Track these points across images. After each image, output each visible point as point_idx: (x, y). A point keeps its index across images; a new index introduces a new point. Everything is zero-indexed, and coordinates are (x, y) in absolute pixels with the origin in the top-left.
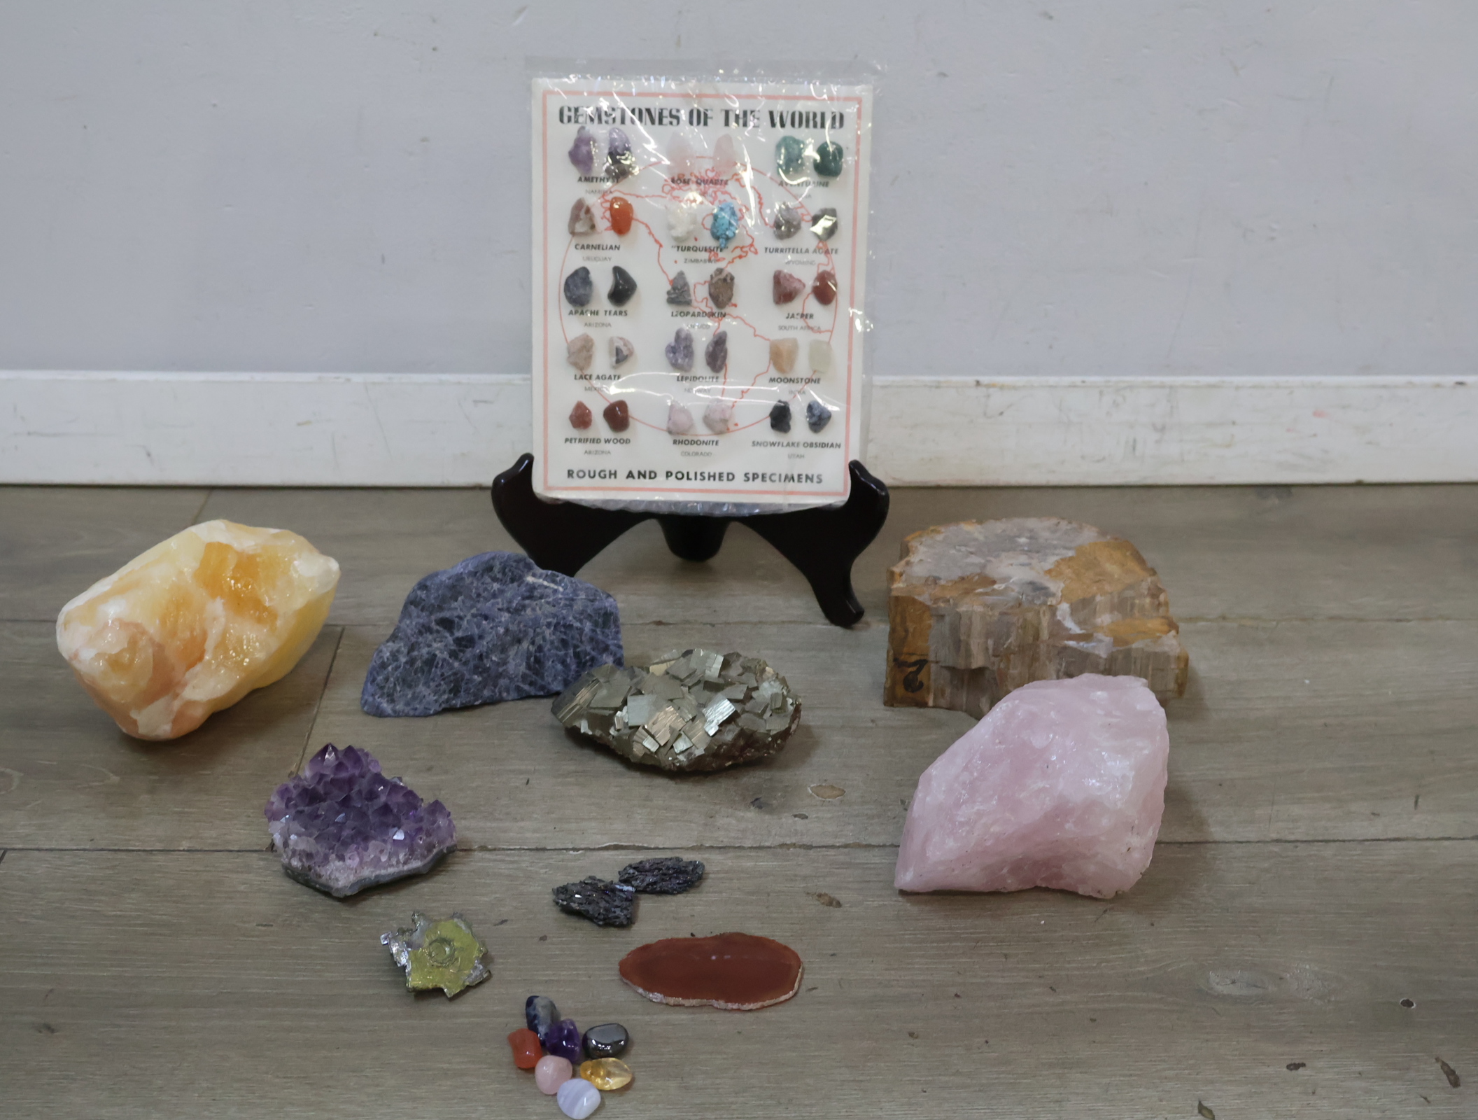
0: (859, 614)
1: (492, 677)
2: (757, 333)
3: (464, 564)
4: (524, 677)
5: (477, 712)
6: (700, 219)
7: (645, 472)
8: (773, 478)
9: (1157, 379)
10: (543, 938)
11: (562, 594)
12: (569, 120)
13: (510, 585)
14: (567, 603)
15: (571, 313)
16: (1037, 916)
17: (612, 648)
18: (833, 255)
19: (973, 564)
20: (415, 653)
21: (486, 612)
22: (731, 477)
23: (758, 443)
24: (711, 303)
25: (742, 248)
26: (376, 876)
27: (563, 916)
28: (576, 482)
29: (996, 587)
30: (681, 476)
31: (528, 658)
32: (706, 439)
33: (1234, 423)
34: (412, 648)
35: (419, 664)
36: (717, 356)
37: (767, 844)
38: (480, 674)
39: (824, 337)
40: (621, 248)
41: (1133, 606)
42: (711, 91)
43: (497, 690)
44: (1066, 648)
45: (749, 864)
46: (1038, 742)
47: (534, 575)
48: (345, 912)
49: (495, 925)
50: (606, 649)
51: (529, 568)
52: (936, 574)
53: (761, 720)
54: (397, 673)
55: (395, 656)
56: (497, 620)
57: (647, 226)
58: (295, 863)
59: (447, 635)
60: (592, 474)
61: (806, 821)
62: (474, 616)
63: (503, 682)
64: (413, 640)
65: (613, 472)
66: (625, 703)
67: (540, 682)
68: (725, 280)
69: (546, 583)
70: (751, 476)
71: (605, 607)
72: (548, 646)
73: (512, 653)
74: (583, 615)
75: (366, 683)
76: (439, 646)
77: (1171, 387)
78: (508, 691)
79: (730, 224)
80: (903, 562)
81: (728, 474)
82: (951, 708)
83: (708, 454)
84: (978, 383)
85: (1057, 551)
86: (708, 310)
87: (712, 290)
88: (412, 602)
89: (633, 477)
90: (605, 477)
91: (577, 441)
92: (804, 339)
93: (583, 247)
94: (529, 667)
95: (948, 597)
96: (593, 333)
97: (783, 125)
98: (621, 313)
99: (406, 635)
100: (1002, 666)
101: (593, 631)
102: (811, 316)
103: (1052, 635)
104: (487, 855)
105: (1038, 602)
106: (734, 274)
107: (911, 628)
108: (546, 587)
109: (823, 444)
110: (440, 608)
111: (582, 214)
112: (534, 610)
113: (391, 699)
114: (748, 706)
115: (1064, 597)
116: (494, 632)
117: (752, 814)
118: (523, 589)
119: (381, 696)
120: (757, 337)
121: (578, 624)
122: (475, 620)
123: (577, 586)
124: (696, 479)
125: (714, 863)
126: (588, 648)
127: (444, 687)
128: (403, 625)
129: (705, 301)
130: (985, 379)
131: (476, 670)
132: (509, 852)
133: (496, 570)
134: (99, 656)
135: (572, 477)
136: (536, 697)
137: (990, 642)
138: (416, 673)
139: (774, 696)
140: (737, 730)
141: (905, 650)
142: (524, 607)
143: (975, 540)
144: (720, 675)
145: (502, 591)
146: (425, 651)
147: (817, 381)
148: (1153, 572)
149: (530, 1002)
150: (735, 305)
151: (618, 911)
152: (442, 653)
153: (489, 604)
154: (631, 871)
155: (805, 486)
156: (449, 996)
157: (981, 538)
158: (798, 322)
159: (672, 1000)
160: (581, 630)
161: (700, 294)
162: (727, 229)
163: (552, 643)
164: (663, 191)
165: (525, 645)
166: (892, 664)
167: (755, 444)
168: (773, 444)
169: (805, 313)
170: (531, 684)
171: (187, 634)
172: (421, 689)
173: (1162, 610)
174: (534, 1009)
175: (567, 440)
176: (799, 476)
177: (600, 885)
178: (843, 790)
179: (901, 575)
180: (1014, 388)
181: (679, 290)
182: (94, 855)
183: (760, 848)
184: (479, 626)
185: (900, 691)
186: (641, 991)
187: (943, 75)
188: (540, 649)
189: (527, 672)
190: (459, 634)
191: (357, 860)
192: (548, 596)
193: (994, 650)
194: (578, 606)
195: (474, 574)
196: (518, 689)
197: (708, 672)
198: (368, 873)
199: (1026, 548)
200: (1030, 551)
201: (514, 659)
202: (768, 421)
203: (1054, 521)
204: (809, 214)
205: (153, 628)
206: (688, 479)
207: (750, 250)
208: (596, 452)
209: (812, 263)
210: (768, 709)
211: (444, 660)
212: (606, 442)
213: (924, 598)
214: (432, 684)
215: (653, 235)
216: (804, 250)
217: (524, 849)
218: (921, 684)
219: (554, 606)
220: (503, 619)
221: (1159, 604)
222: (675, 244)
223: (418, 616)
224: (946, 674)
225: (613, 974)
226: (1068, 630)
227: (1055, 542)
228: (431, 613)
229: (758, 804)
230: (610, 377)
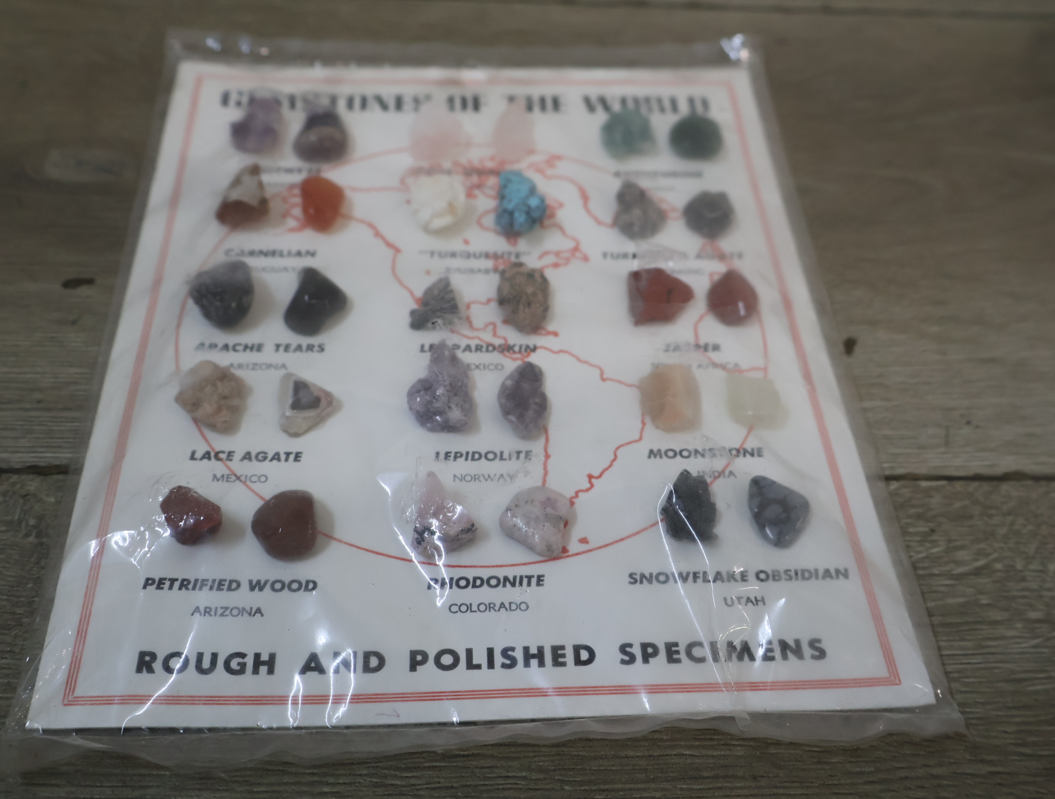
2: (605, 376)
7: (353, 658)
8: (697, 651)
12: (238, 101)
22: (584, 655)
23: (643, 576)
24: (504, 331)
25: (557, 252)
28: (157, 682)
30: (451, 660)
32: (511, 571)
36: (525, 404)
39: (751, 378)
40: (318, 253)
57: (371, 225)
60: (206, 664)
65: (265, 657)
68: (530, 278)
70: (637, 651)
81: (577, 649)
83: (518, 606)
86: (497, 342)
89: (320, 668)
90: (242, 670)
91: (177, 585)
97: (607, 110)
98: (311, 346)
102: (716, 348)
109: (803, 571)
120: (608, 382)
124: (491, 665)
129: (490, 328)
135: (151, 670)
147: (758, 451)
150: (555, 333)
155: (785, 668)
158: (693, 357)
161: (481, 318)
164: (402, 181)
167: (636, 579)
168: (681, 574)
169: (701, 342)
175: (151, 580)
206: (471, 666)
207: (574, 257)
208: (225, 611)
212: (252, 588)
215: (383, 238)
216: (678, 253)
230: (276, 457)
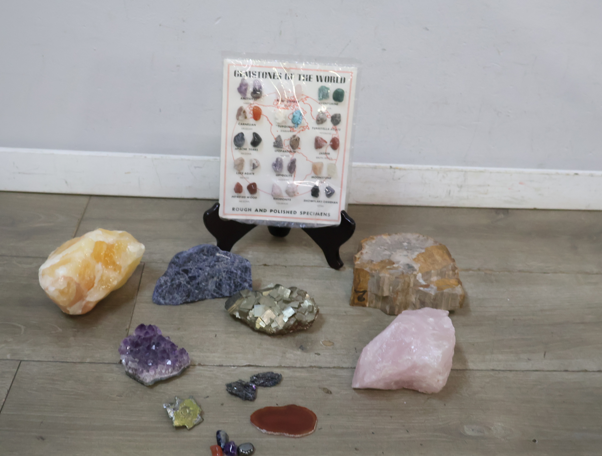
0: (342, 265)
1: (202, 290)
2: (308, 159)
3: (193, 249)
4: (214, 291)
5: (196, 304)
6: (287, 116)
7: (262, 210)
8: (311, 214)
9: (460, 168)
10: (222, 404)
11: (230, 260)
12: (238, 75)
13: (210, 257)
14: (232, 263)
15: (236, 149)
16: (403, 400)
17: (248, 281)
18: (339, 132)
19: (386, 255)
20: (174, 282)
21: (200, 267)
22: (295, 213)
24: (290, 147)
25: (303, 127)
26: (161, 378)
27: (229, 395)
28: (235, 212)
29: (394, 265)
30: (276, 211)
31: (216, 284)
32: (286, 198)
33: (489, 185)
34: (172, 280)
35: (175, 286)
36: (292, 167)
37: (305, 366)
38: (198, 290)
39: (334, 162)
40: (256, 125)
41: (445, 274)
42: (294, 67)
43: (204, 295)
44: (420, 290)
45: (297, 374)
46: (407, 340)
47: (219, 253)
48: (149, 391)
49: (205, 398)
50: (246, 281)
51: (217, 250)
52: (372, 259)
53: (304, 316)
54: (167, 289)
55: (166, 283)
56: (205, 270)
57: (267, 117)
58: (130, 371)
59: (186, 275)
60: (242, 209)
61: (320, 356)
62: (196, 268)
63: (206, 292)
64: (173, 277)
65: (250, 209)
66: (253, 307)
67: (220, 292)
68: (296, 140)
69: (224, 256)
70: (303, 213)
71: (246, 266)
72: (223, 280)
73: (210, 282)
74: (238, 268)
75: (154, 292)
76: (183, 280)
77: (466, 172)
78: (208, 295)
79: (299, 119)
80: (359, 253)
81: (294, 211)
82: (375, 307)
83: (286, 204)
84: (391, 167)
85: (418, 250)
86: (289, 150)
87: (291, 143)
88: (173, 263)
89: (257, 211)
90: (247, 211)
91: (237, 197)
92: (326, 162)
93: (242, 124)
94: (216, 287)
95: (376, 269)
96: (245, 157)
97: (321, 81)
98: (255, 150)
99: (170, 275)
100: (395, 296)
101: (241, 274)
102: (329, 154)
103: (415, 285)
104: (201, 368)
105: (410, 273)
106: (300, 137)
107: (362, 279)
108: (224, 257)
109: (331, 202)
110: (183, 266)
111: (242, 113)
112: (219, 266)
113: (164, 298)
114: (299, 310)
115: (420, 271)
116: (204, 275)
117: (299, 352)
118: (215, 258)
119: (161, 297)
120: (308, 161)
121: (235, 271)
122: (197, 270)
123: (235, 257)
124: (282, 212)
125: (285, 373)
126: (239, 280)
127: (184, 294)
128: (169, 271)
129: (288, 147)
130: (394, 165)
131: (196, 288)
132: (209, 367)
133: (205, 251)
134: (56, 290)
135: (234, 210)
136: (218, 298)
137: (391, 288)
138: (174, 289)
139: (309, 306)
140: (295, 320)
141: (359, 287)
142: (215, 265)
143: (388, 243)
144: (289, 297)
145: (207, 259)
146: (177, 281)
147: (330, 178)
148: (453, 260)
149: (218, 433)
150: (300, 148)
151: (250, 395)
152: (183, 281)
153: (202, 264)
154: (254, 378)
155: (323, 217)
156: (188, 429)
157: (390, 242)
158: (324, 156)
159: (270, 433)
160: (236, 274)
161: (286, 144)
162: (298, 121)
163: (225, 278)
164: (274, 104)
165: (215, 279)
166: (354, 291)
167: (305, 201)
168: (312, 201)
169: (326, 152)
170: (217, 293)
171: (88, 279)
172: (176, 295)
173: (456, 276)
174: (220, 436)
175: (232, 197)
176: (321, 214)
177: (244, 383)
178: (334, 343)
179: (359, 258)
180: (405, 169)
181: (278, 142)
182: (54, 364)
183: (303, 368)
184: (198, 272)
185: (356, 301)
186: (258, 428)
187: (384, 50)
188: (221, 280)
189: (216, 289)
190: (190, 275)
191: (154, 372)
192: (224, 261)
193: (392, 290)
194: (236, 264)
195: (196, 253)
196: (212, 295)
197: (284, 296)
198: (158, 377)
199: (406, 248)
200: (408, 249)
201: (211, 284)
202: (310, 193)
203: (417, 235)
204: (330, 115)
205: (76, 279)
206: (279, 213)
207: (306, 128)
208: (244, 202)
209: (330, 134)
210: (307, 311)
211: (184, 285)
212: (247, 197)
213: (367, 269)
214: (180, 294)
215: (269, 121)
216: (327, 129)
217: (215, 365)
218: (364, 299)
219: (226, 264)
220: (207, 270)
221: (455, 274)
222: (277, 124)
223: (175, 268)
224: (374, 296)
225: (248, 420)
226: (420, 283)
227: (417, 245)
228: (180, 267)
229: (302, 348)
230: (250, 174)
